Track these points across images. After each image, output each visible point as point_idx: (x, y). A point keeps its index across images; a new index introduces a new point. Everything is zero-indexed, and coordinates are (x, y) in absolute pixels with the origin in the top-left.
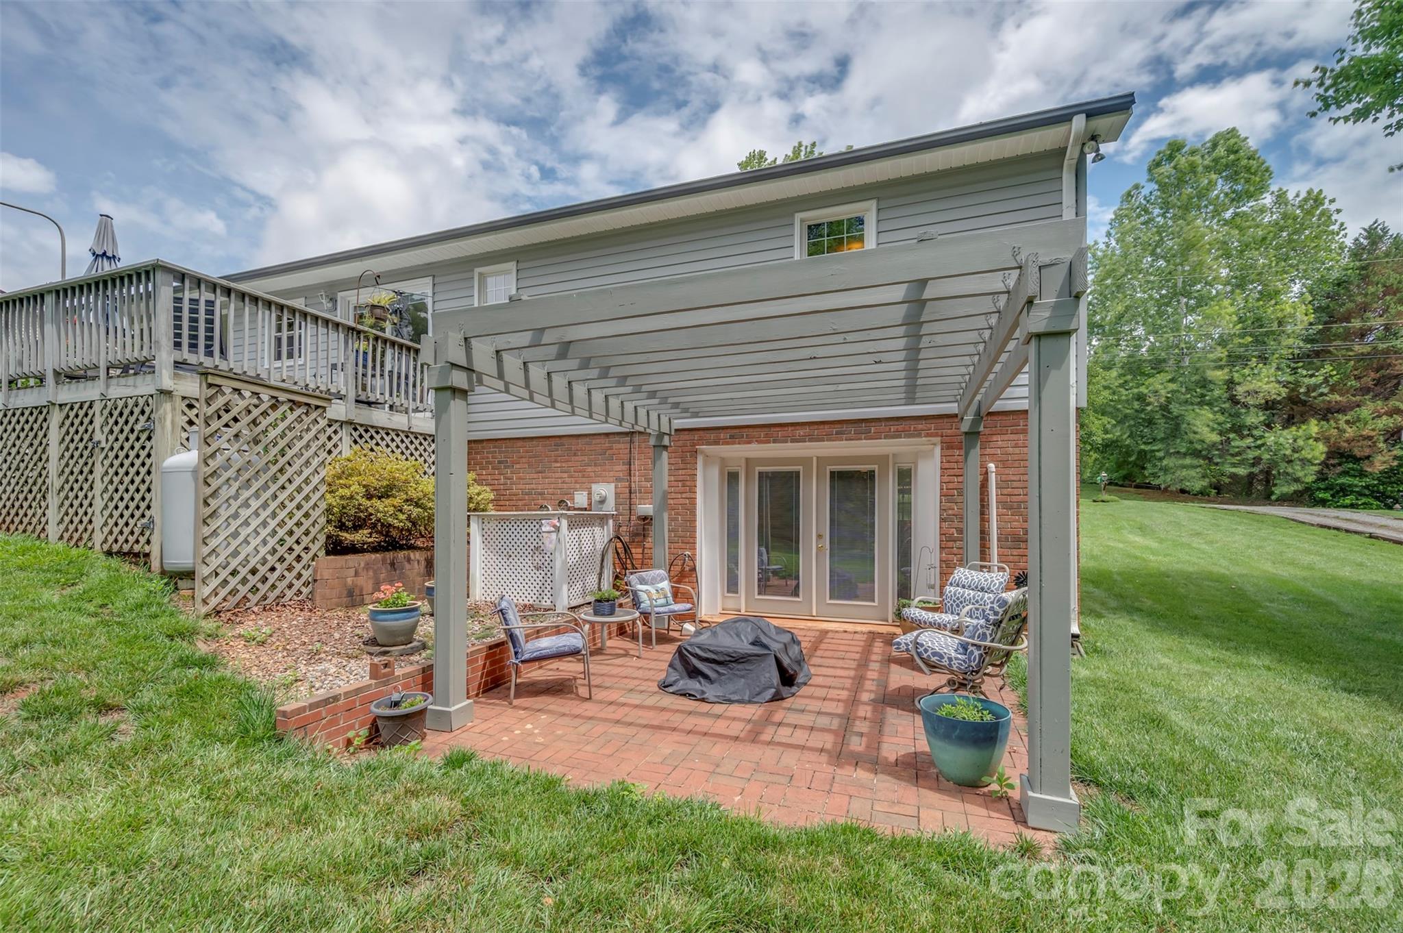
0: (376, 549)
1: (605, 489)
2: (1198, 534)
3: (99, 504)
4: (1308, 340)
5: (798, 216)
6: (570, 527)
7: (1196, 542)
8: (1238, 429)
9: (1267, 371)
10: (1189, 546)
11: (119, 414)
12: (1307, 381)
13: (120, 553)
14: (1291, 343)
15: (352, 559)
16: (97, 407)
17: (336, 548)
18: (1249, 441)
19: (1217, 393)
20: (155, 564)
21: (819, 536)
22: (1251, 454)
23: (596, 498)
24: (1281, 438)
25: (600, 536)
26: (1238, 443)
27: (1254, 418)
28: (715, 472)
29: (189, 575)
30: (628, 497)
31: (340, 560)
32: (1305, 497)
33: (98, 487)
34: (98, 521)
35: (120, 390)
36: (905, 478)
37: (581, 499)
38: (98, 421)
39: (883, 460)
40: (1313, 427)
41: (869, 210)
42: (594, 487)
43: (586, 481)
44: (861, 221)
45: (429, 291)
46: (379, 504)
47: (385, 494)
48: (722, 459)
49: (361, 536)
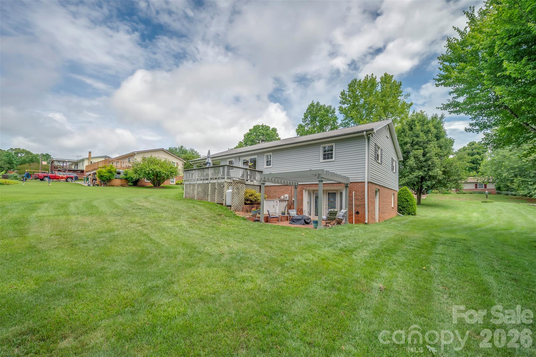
0: (249, 204)
1: (287, 195)
3: (216, 197)
5: (322, 145)
6: (279, 202)
11: (219, 184)
13: (220, 204)
15: (247, 205)
16: (216, 183)
17: (245, 204)
20: (224, 204)
21: (326, 205)
23: (285, 197)
25: (285, 204)
28: (307, 193)
29: (230, 206)
30: (291, 197)
31: (246, 205)
33: (216, 194)
34: (216, 199)
35: (219, 181)
36: (341, 193)
37: (282, 197)
38: (216, 185)
39: (337, 190)
41: (334, 144)
42: (285, 195)
43: (283, 193)
44: (333, 146)
45: (257, 157)
46: (251, 197)
47: (251, 196)
48: (309, 190)
49: (249, 202)
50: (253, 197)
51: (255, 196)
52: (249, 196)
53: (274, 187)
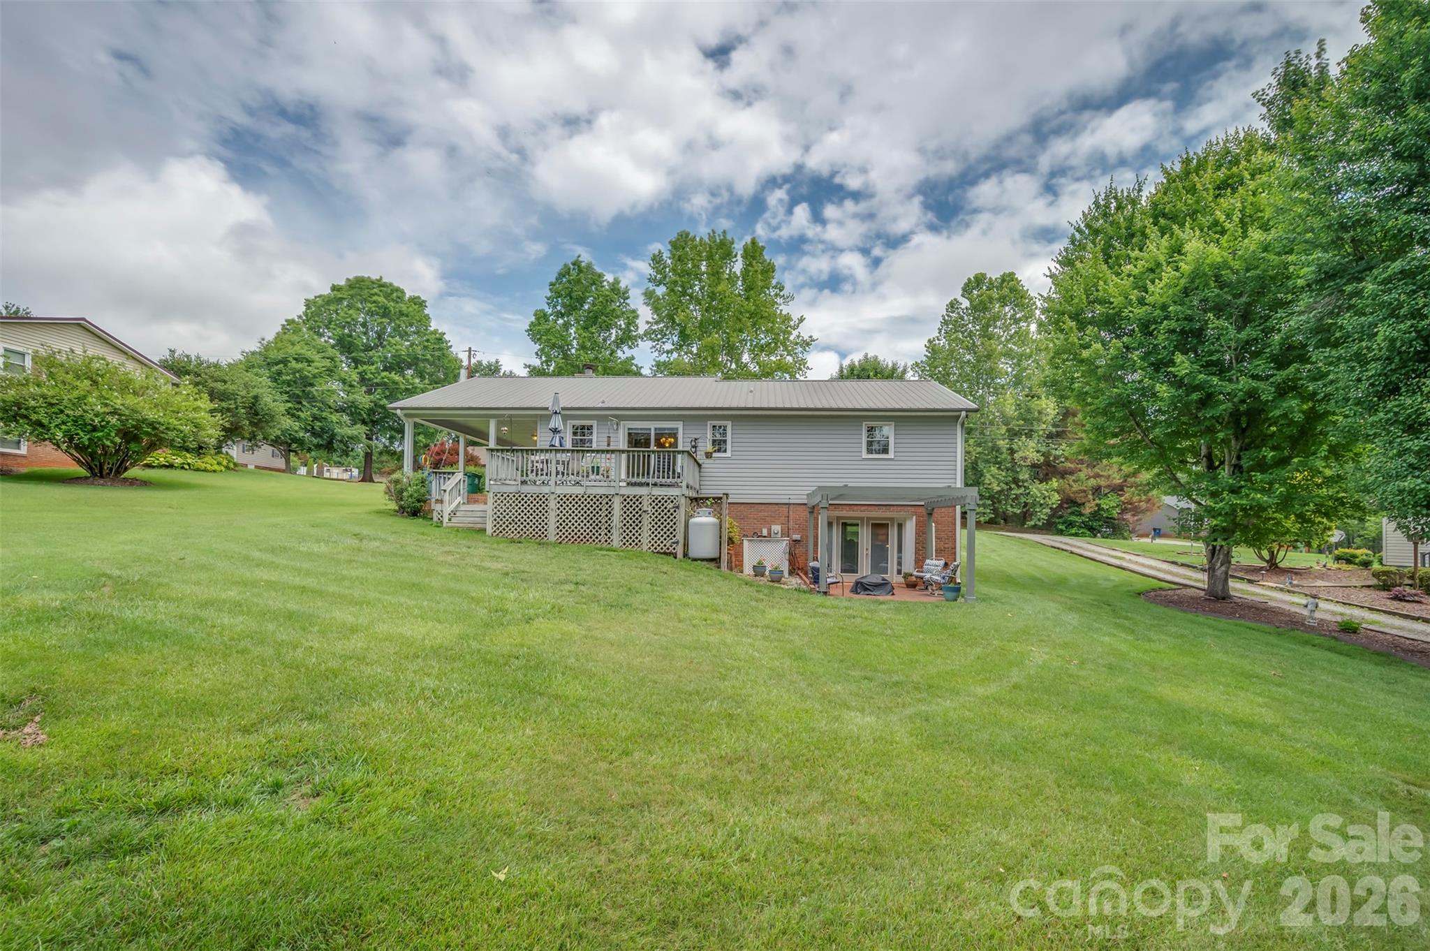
2: (994, 551)
3: (646, 535)
4: (1054, 425)
5: (864, 423)
7: (994, 555)
8: (1016, 481)
9: (1032, 444)
10: (989, 557)
11: (660, 501)
12: (1054, 452)
14: (1042, 428)
16: (645, 497)
18: (1022, 490)
19: (1003, 456)
20: (680, 555)
21: (866, 549)
22: (1023, 500)
23: (773, 532)
24: (1037, 489)
26: (1016, 491)
27: (1024, 475)
32: (1049, 527)
33: (645, 528)
34: (645, 541)
35: (658, 492)
36: (900, 526)
37: (765, 532)
38: (645, 503)
39: (891, 519)
40: (1055, 483)
45: (680, 427)
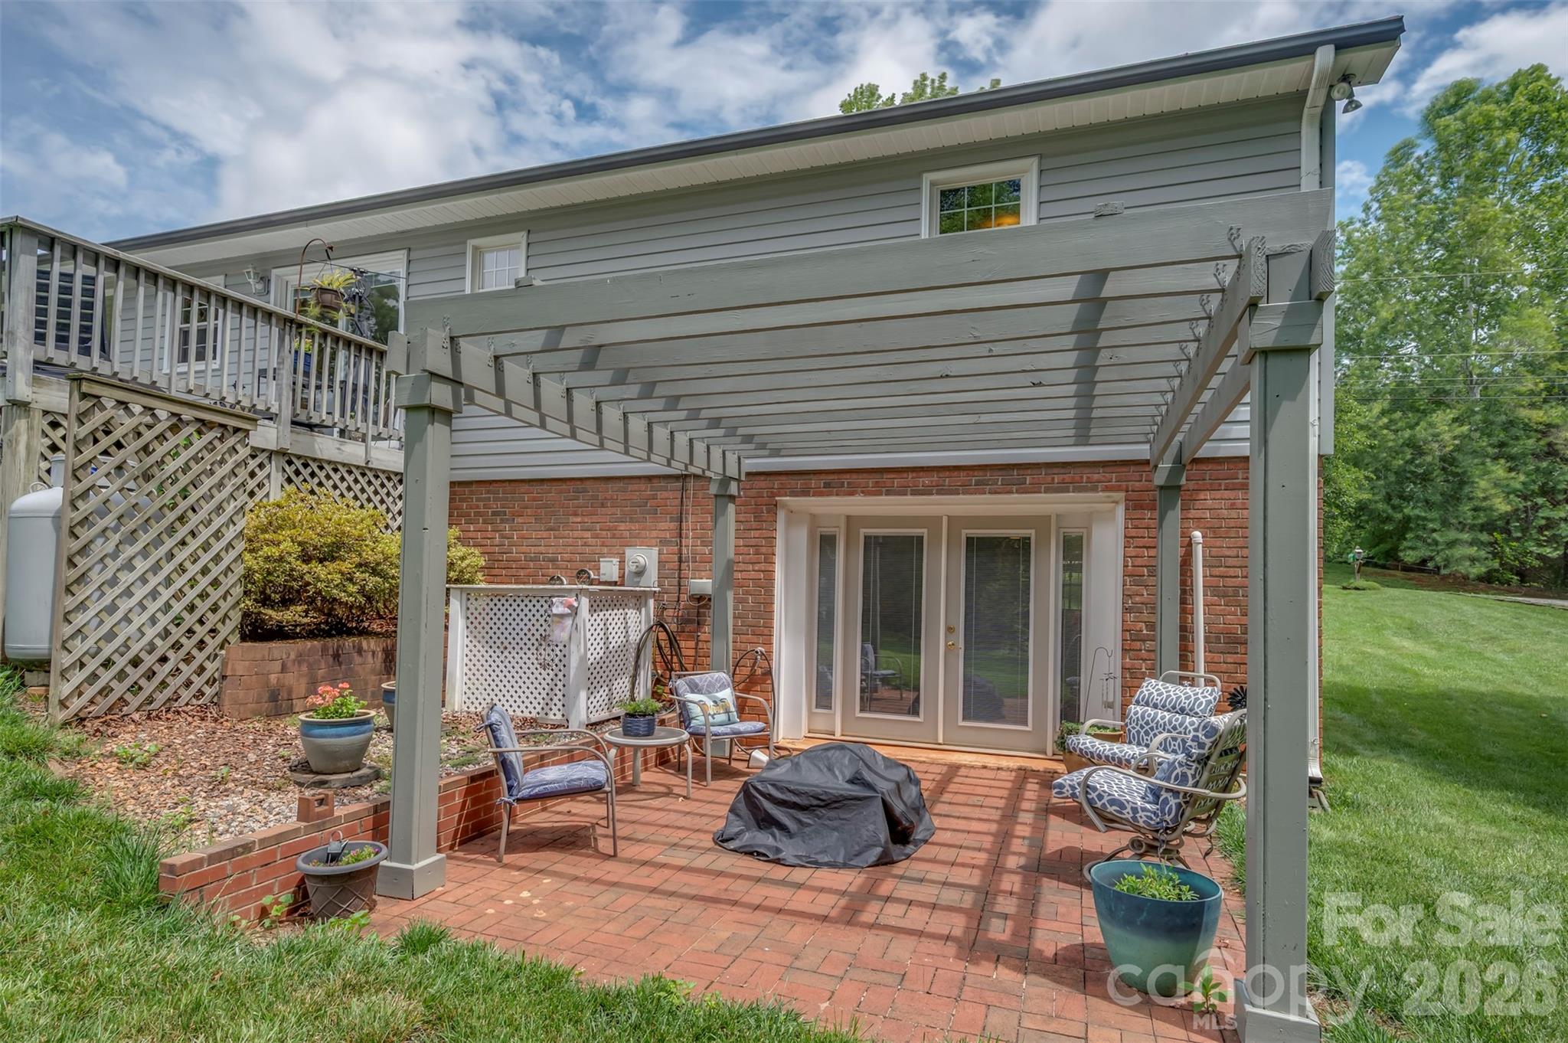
0: (312, 634)
1: (645, 556)
2: (1493, 639)
5: (928, 178)
6: (593, 609)
7: (1490, 650)
10: (1480, 655)
15: (278, 648)
17: (255, 631)
21: (950, 630)
23: (630, 567)
25: (635, 622)
28: (801, 536)
29: (42, 665)
30: (676, 568)
31: (262, 649)
36: (1073, 549)
37: (609, 569)
39: (1041, 522)
41: (1027, 171)
42: (629, 551)
43: (617, 544)
44: (1015, 186)
45: (402, 271)
46: (320, 570)
47: (329, 555)
48: (813, 516)
49: (292, 615)
50: (346, 566)
51: (369, 556)
52: (306, 559)
53: (537, 488)
